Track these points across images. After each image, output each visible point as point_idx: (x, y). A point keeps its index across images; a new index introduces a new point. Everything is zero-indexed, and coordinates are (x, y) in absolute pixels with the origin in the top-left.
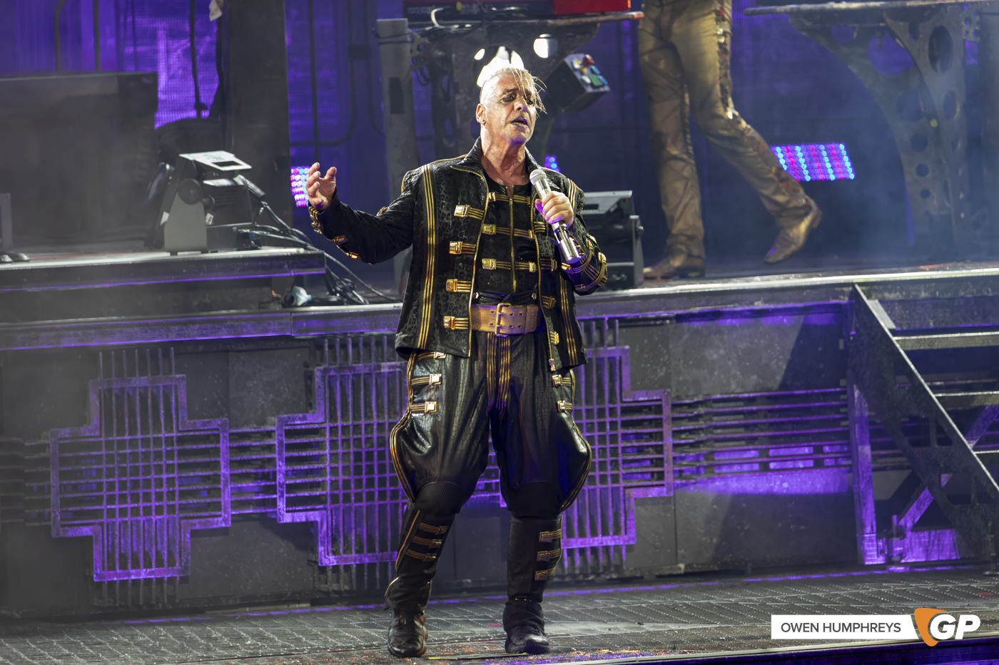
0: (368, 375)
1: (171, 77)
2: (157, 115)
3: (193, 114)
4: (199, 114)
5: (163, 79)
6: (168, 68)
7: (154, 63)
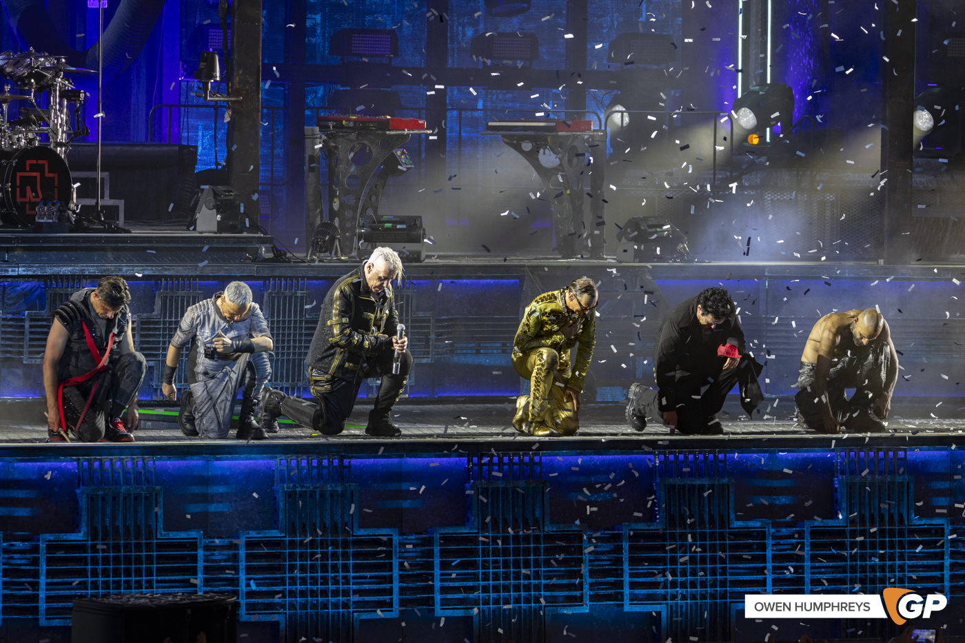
0: (291, 297)
1: (203, 149)
2: (196, 166)
3: (213, 167)
4: (217, 167)
5: (200, 149)
6: (203, 144)
7: (197, 142)
